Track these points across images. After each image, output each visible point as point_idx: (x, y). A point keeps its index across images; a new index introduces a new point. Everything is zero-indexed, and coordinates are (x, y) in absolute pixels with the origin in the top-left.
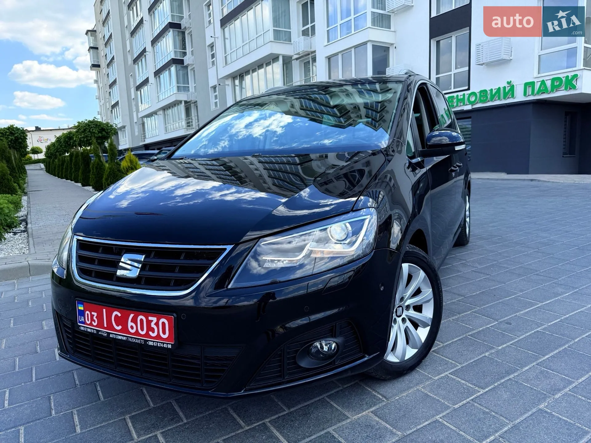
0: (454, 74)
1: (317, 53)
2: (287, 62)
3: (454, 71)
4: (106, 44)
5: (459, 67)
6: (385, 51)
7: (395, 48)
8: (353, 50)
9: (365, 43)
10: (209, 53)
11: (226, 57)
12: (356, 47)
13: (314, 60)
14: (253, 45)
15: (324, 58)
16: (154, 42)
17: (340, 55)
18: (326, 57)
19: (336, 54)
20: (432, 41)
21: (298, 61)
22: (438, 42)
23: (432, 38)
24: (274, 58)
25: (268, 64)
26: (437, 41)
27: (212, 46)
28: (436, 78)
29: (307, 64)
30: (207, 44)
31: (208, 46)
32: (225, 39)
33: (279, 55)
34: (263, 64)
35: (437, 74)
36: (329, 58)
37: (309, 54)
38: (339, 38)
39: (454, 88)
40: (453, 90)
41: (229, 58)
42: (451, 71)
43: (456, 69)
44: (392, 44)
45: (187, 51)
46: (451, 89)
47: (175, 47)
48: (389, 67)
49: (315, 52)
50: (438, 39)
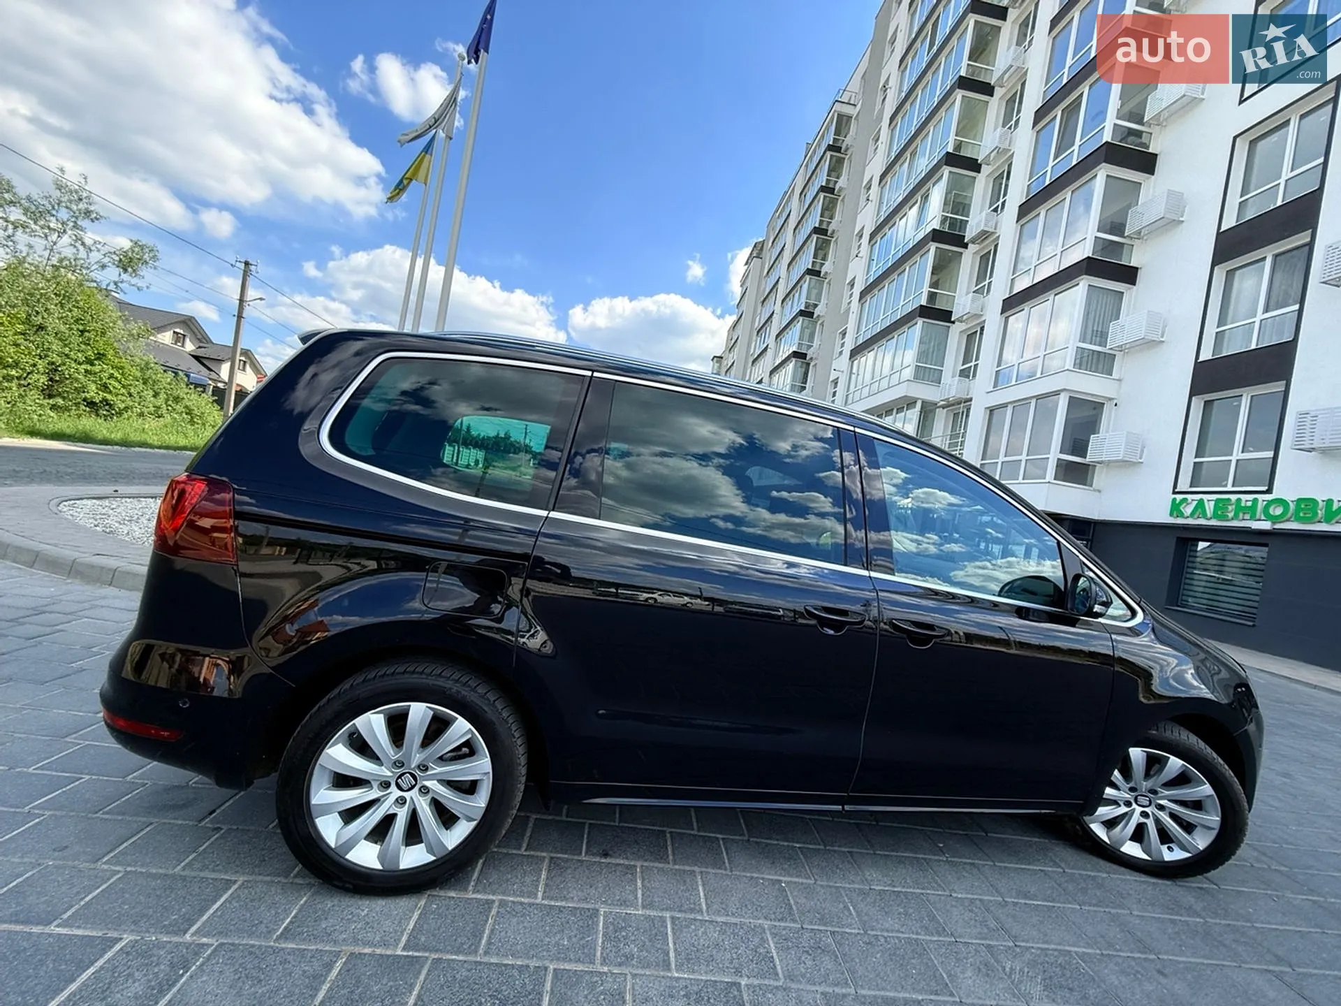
0: (1238, 461)
1: (973, 402)
2: (928, 410)
3: (1237, 455)
4: (726, 372)
5: (1251, 449)
6: (1095, 409)
7: (1116, 405)
8: (1033, 402)
9: (1057, 393)
10: (830, 390)
11: (847, 395)
12: (1038, 397)
13: (968, 410)
14: (884, 384)
15: (983, 410)
16: (772, 373)
17: (1009, 410)
18: (986, 408)
19: (1005, 406)
20: (1193, 398)
21: (946, 410)
22: (1208, 404)
23: (1194, 395)
24: (910, 403)
25: (900, 410)
26: (1205, 402)
27: (836, 382)
28: (1195, 463)
29: (956, 415)
30: (831, 380)
31: (832, 381)
32: (851, 373)
33: (918, 399)
34: (892, 410)
35: (1196, 457)
36: (991, 410)
37: (960, 403)
38: (1014, 383)
39: (1233, 486)
40: (1229, 488)
41: (851, 396)
42: (1231, 455)
43: (1243, 452)
44: (1111, 399)
45: (807, 386)
46: (1226, 486)
47: (794, 379)
48: (1098, 433)
49: (971, 400)
50: (1208, 397)
